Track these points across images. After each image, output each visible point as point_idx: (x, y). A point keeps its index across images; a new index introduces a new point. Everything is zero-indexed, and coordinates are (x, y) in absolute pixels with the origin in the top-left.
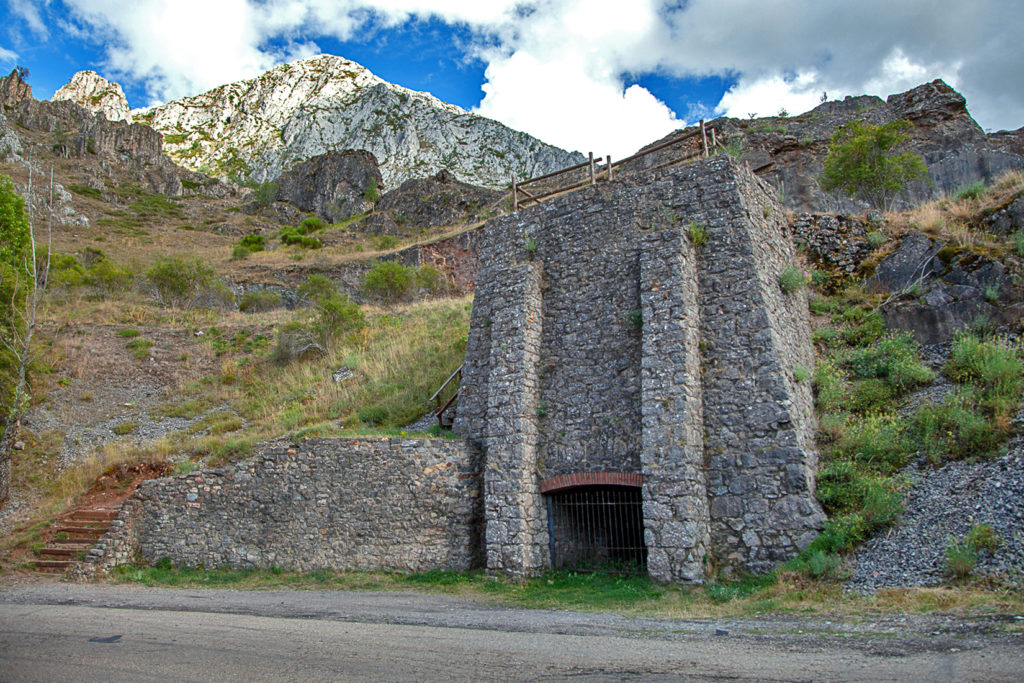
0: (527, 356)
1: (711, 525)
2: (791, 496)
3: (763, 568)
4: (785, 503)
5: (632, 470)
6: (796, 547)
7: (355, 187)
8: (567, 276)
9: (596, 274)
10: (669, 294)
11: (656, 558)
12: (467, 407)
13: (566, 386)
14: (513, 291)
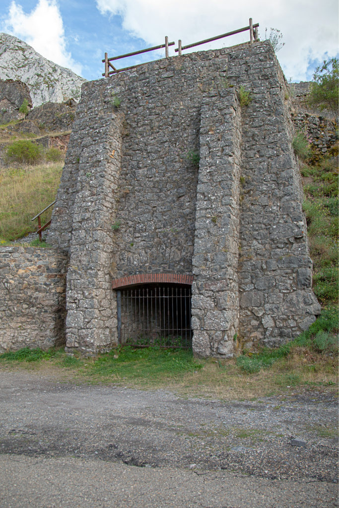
0: (107, 183)
1: (240, 312)
2: (300, 291)
3: (275, 343)
4: (294, 296)
5: (184, 272)
6: (299, 328)
7: (13, 104)
8: (143, 125)
9: (165, 124)
10: (222, 136)
11: (199, 339)
12: (58, 224)
13: (136, 208)
14: (99, 132)
